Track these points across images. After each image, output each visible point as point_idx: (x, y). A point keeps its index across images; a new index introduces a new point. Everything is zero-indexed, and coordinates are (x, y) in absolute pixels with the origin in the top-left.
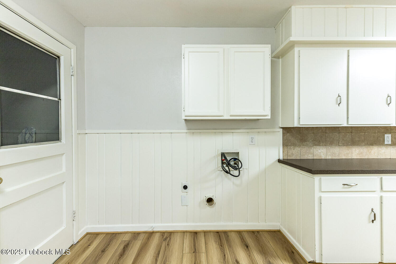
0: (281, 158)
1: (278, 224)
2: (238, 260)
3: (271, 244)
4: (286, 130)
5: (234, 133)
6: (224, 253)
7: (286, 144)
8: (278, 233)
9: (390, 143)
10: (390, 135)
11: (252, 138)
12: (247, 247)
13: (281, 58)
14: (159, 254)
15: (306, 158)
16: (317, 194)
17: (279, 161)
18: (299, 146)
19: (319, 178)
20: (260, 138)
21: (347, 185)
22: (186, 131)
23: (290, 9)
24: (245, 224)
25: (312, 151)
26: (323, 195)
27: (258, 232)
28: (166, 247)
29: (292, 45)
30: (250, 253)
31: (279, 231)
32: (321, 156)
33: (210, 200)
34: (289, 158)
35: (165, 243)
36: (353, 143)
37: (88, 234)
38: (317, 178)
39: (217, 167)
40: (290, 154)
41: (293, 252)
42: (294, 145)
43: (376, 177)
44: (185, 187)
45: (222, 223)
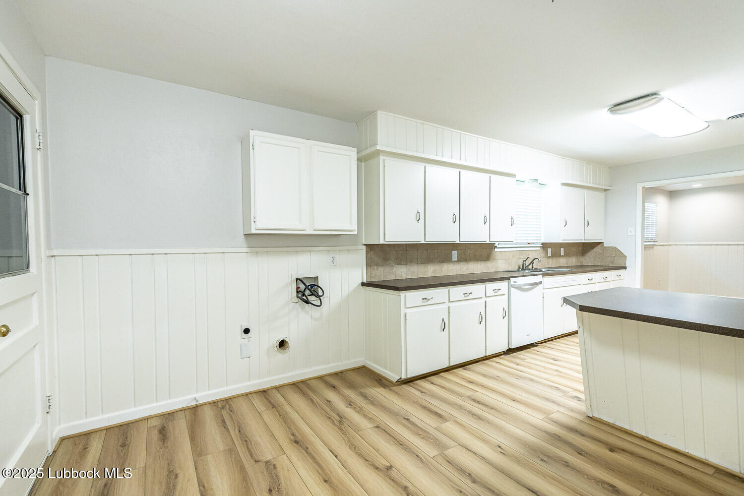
0: (365, 281)
1: (363, 359)
2: (329, 399)
3: (358, 379)
4: (370, 247)
5: (312, 252)
6: (310, 399)
7: (369, 264)
8: (363, 369)
9: (456, 260)
10: (456, 252)
11: (333, 258)
12: (334, 387)
13: (364, 162)
14: (224, 422)
15: (388, 279)
16: (403, 311)
17: (363, 284)
18: (383, 265)
19: (404, 294)
20: (341, 258)
21: (426, 299)
22: (246, 250)
23: (375, 113)
24: (326, 366)
25: (394, 270)
26: (408, 311)
27: (342, 372)
28: (230, 414)
29: (378, 153)
30: (339, 391)
31: (364, 367)
32: (402, 277)
33: (282, 344)
34: (372, 280)
35: (225, 411)
36: (429, 260)
37: (63, 439)
38: (403, 294)
39: (291, 297)
40: (373, 275)
41: (381, 380)
42: (378, 265)
43: (445, 290)
44: (247, 331)
45: (299, 372)
